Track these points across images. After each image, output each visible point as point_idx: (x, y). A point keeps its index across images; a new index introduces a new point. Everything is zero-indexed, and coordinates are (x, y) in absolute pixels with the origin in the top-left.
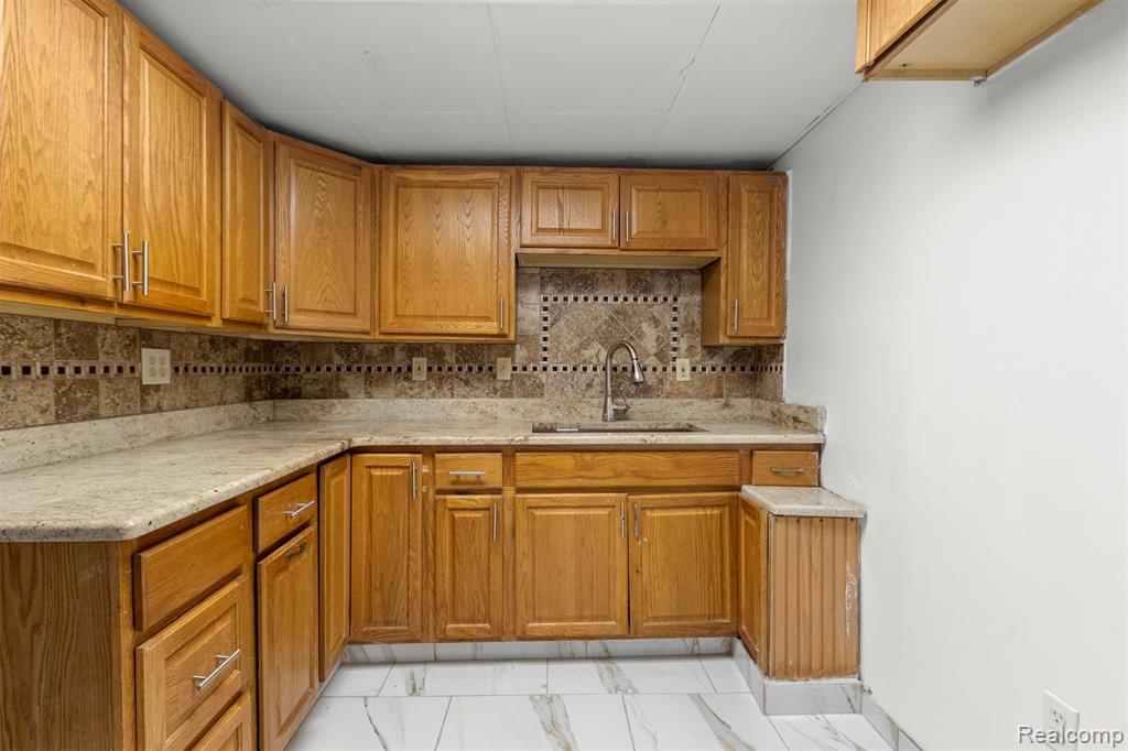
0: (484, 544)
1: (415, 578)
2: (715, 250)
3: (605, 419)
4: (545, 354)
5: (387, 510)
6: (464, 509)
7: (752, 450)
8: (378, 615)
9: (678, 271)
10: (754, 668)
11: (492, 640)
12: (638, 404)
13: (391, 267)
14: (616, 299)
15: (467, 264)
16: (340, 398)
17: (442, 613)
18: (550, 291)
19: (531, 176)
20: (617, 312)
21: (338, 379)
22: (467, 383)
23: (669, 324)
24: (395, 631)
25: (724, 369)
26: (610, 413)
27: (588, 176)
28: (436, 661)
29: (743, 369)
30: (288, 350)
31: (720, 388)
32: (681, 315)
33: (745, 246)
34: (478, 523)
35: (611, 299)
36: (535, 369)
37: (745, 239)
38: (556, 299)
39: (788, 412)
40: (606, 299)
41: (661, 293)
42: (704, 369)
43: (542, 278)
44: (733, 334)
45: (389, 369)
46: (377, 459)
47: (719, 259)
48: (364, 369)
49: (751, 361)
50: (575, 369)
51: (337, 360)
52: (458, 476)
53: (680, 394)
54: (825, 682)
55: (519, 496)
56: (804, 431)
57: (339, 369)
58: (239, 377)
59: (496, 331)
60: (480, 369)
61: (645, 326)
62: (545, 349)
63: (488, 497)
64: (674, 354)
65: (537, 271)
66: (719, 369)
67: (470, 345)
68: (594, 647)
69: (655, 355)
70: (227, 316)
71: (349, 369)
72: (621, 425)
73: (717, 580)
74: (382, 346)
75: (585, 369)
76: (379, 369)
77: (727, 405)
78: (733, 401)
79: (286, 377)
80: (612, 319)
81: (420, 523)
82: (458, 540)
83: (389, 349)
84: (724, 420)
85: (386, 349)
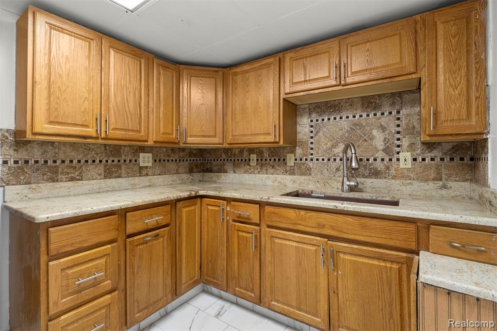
3: (342, 190)
4: (312, 152)
6: (243, 231)
8: (210, 273)
9: (400, 93)
12: (369, 183)
13: (230, 113)
14: (354, 117)
15: (260, 107)
16: (224, 172)
17: (235, 282)
18: (314, 116)
19: (290, 55)
20: (355, 125)
21: (224, 164)
22: (273, 167)
23: (394, 129)
25: (442, 159)
26: (346, 187)
27: (320, 46)
29: (462, 159)
30: (208, 152)
31: (439, 174)
33: (441, 66)
34: (248, 239)
35: (351, 117)
36: (306, 160)
38: (317, 120)
40: (347, 117)
41: (386, 109)
42: (424, 160)
43: (310, 110)
44: (432, 133)
45: (242, 160)
47: (420, 79)
48: (233, 160)
50: (329, 160)
51: (224, 156)
53: (403, 177)
55: (267, 229)
57: (224, 160)
58: (184, 164)
60: (279, 160)
61: (375, 132)
62: (312, 149)
64: (398, 149)
65: (306, 106)
66: (438, 160)
69: (383, 150)
71: (227, 160)
72: (353, 195)
74: (239, 150)
75: (335, 160)
76: (238, 160)
77: (444, 187)
78: (450, 184)
79: (208, 163)
80: (352, 129)
82: (240, 247)
83: (241, 151)
85: (241, 150)
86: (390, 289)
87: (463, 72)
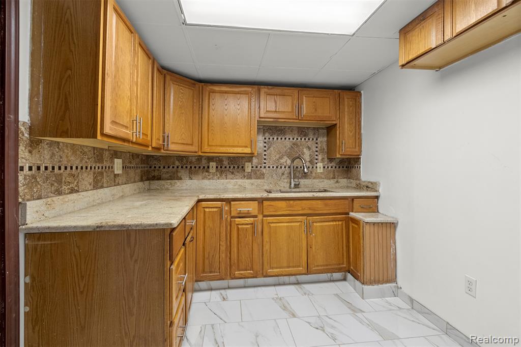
0: (251, 238)
1: (223, 253)
2: (335, 121)
3: (290, 188)
4: (265, 161)
5: (211, 225)
6: (243, 224)
7: (353, 199)
8: (207, 269)
9: (318, 128)
10: (357, 283)
11: (253, 277)
12: (303, 182)
13: (206, 125)
14: (293, 139)
15: (238, 125)
16: (178, 180)
17: (234, 267)
18: (267, 135)
19: (264, 90)
20: (294, 144)
21: (177, 171)
22: (232, 173)
23: (315, 149)
24: (214, 275)
25: (336, 167)
26: (293, 185)
27: (287, 91)
28: (229, 288)
29: (343, 167)
30: (156, 159)
31: (334, 175)
32: (319, 146)
33: (346, 119)
34: (248, 230)
35: (291, 139)
36: (261, 167)
37: (346, 116)
38: (269, 139)
39: (364, 184)
40: (289, 139)
41: (311, 136)
42: (328, 167)
43: (264, 130)
45: (200, 167)
46: (207, 204)
47: (336, 124)
48: (189, 167)
49: (346, 164)
50: (277, 167)
51: (177, 163)
52: (240, 210)
53: (319, 177)
54: (385, 285)
55: (264, 218)
56: (370, 191)
57: (178, 167)
58: (139, 171)
59: (250, 152)
60: (238, 167)
61: (305, 150)
62: (265, 159)
63: (252, 219)
64: (316, 161)
65: (262, 127)
66: (334, 167)
67: (234, 157)
68: (293, 279)
69: (309, 162)
70: (154, 146)
71: (182, 167)
72: (297, 190)
73: (341, 250)
74: (196, 158)
75: (281, 167)
76: (195, 167)
77: (337, 182)
78: (340, 180)
79: (154, 171)
80: (292, 147)
81: (224, 230)
82: (240, 237)
83: (200, 158)
84: (336, 188)
85: (198, 159)
86: (338, 235)
87: (354, 125)
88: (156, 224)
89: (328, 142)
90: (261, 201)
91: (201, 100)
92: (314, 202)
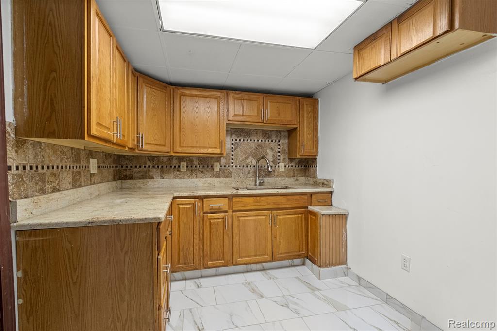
0: (222, 231)
1: (196, 245)
2: (296, 125)
3: (255, 185)
4: (232, 161)
5: (185, 221)
6: (214, 219)
7: (311, 194)
8: (182, 261)
9: (280, 131)
10: (315, 266)
11: (224, 266)
12: (267, 180)
13: (178, 127)
14: (258, 141)
15: (208, 127)
16: (150, 178)
17: (206, 258)
18: (234, 137)
19: (232, 94)
20: (258, 145)
21: (149, 171)
22: (202, 172)
23: (277, 150)
24: (188, 266)
25: (295, 167)
26: (258, 183)
27: (253, 96)
28: (202, 277)
29: (302, 167)
30: (127, 159)
31: (294, 173)
32: (281, 147)
33: (305, 124)
34: (219, 223)
35: (256, 141)
36: (228, 167)
37: (305, 121)
38: (236, 140)
39: (320, 181)
40: (254, 140)
41: (274, 138)
42: (289, 167)
43: (231, 132)
44: (301, 154)
45: (171, 167)
46: (181, 201)
47: (296, 128)
48: (160, 167)
49: (305, 163)
50: (243, 167)
51: (149, 163)
52: (212, 206)
53: (281, 176)
54: (337, 267)
55: (234, 213)
56: (326, 187)
57: (149, 167)
58: (111, 170)
59: (219, 153)
60: (208, 167)
61: (268, 151)
62: (232, 159)
63: (223, 214)
64: (278, 161)
65: (230, 129)
66: (294, 167)
67: (203, 157)
68: (259, 266)
69: (272, 161)
70: (130, 146)
71: (154, 167)
72: (262, 187)
73: (301, 239)
74: (167, 158)
75: (247, 167)
76: (167, 167)
77: (297, 180)
78: (299, 178)
79: (126, 170)
80: (257, 148)
81: (198, 225)
82: (212, 231)
83: (171, 158)
84: (296, 185)
85: (169, 159)
86: (298, 227)
87: (312, 128)
88: (146, 219)
89: (289, 144)
90: (231, 197)
91: (172, 103)
92: (278, 198)
